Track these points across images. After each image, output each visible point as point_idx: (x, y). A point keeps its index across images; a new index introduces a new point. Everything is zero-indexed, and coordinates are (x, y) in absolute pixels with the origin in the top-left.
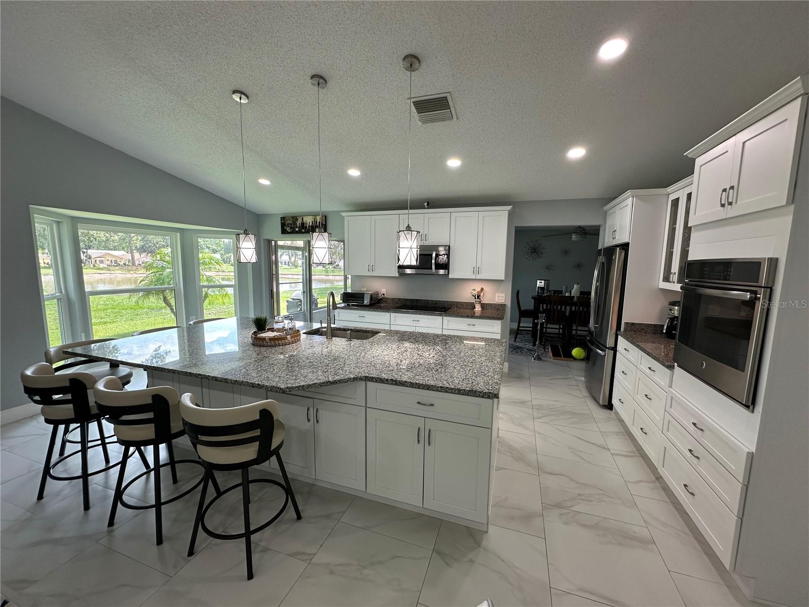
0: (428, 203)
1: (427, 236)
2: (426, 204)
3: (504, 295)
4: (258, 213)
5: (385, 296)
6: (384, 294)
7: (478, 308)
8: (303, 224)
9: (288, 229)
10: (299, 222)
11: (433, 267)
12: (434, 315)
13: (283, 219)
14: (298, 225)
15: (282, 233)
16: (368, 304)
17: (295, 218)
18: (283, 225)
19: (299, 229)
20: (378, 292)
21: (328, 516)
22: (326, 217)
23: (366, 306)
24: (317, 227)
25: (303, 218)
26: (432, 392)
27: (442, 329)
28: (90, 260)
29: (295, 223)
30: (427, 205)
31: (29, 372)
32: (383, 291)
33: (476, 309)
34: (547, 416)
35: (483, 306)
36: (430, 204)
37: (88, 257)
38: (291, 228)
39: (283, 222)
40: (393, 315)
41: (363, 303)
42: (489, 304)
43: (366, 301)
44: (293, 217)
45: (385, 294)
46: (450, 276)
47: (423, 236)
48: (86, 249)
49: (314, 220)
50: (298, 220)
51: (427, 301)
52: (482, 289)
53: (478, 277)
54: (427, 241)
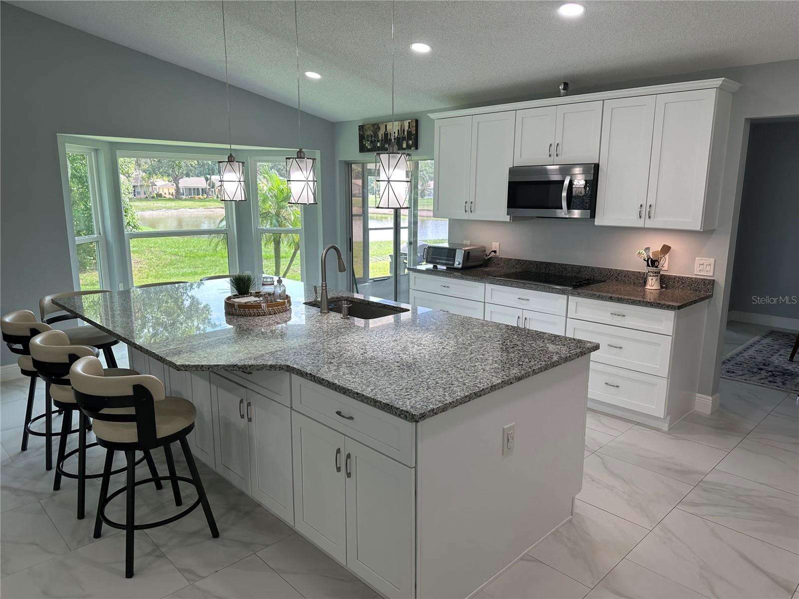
0: (566, 84)
1: (560, 146)
2: (561, 87)
3: (712, 261)
4: (332, 121)
5: (498, 254)
6: (495, 252)
7: (652, 285)
8: (386, 135)
9: (368, 145)
10: (381, 133)
11: (564, 204)
12: (552, 292)
13: (361, 128)
14: (380, 138)
15: (360, 152)
16: (460, 266)
17: (376, 127)
18: (362, 138)
19: (381, 144)
20: (485, 247)
21: (247, 545)
22: (417, 121)
23: (457, 269)
24: (404, 139)
25: (386, 125)
26: (356, 401)
27: (567, 317)
28: (213, 190)
29: (376, 135)
30: (564, 89)
31: (8, 319)
32: (495, 246)
33: (648, 287)
34: (716, 505)
35: (665, 281)
36: (570, 87)
37: (211, 185)
38: (371, 142)
39: (362, 133)
40: (489, 287)
41: (453, 265)
42: (679, 277)
43: (458, 262)
44: (374, 125)
45: (498, 252)
46: (598, 222)
47: (553, 146)
48: (209, 174)
49: (401, 129)
50: (380, 128)
51: (563, 267)
52: (666, 249)
53: (649, 224)
54: (560, 156)
